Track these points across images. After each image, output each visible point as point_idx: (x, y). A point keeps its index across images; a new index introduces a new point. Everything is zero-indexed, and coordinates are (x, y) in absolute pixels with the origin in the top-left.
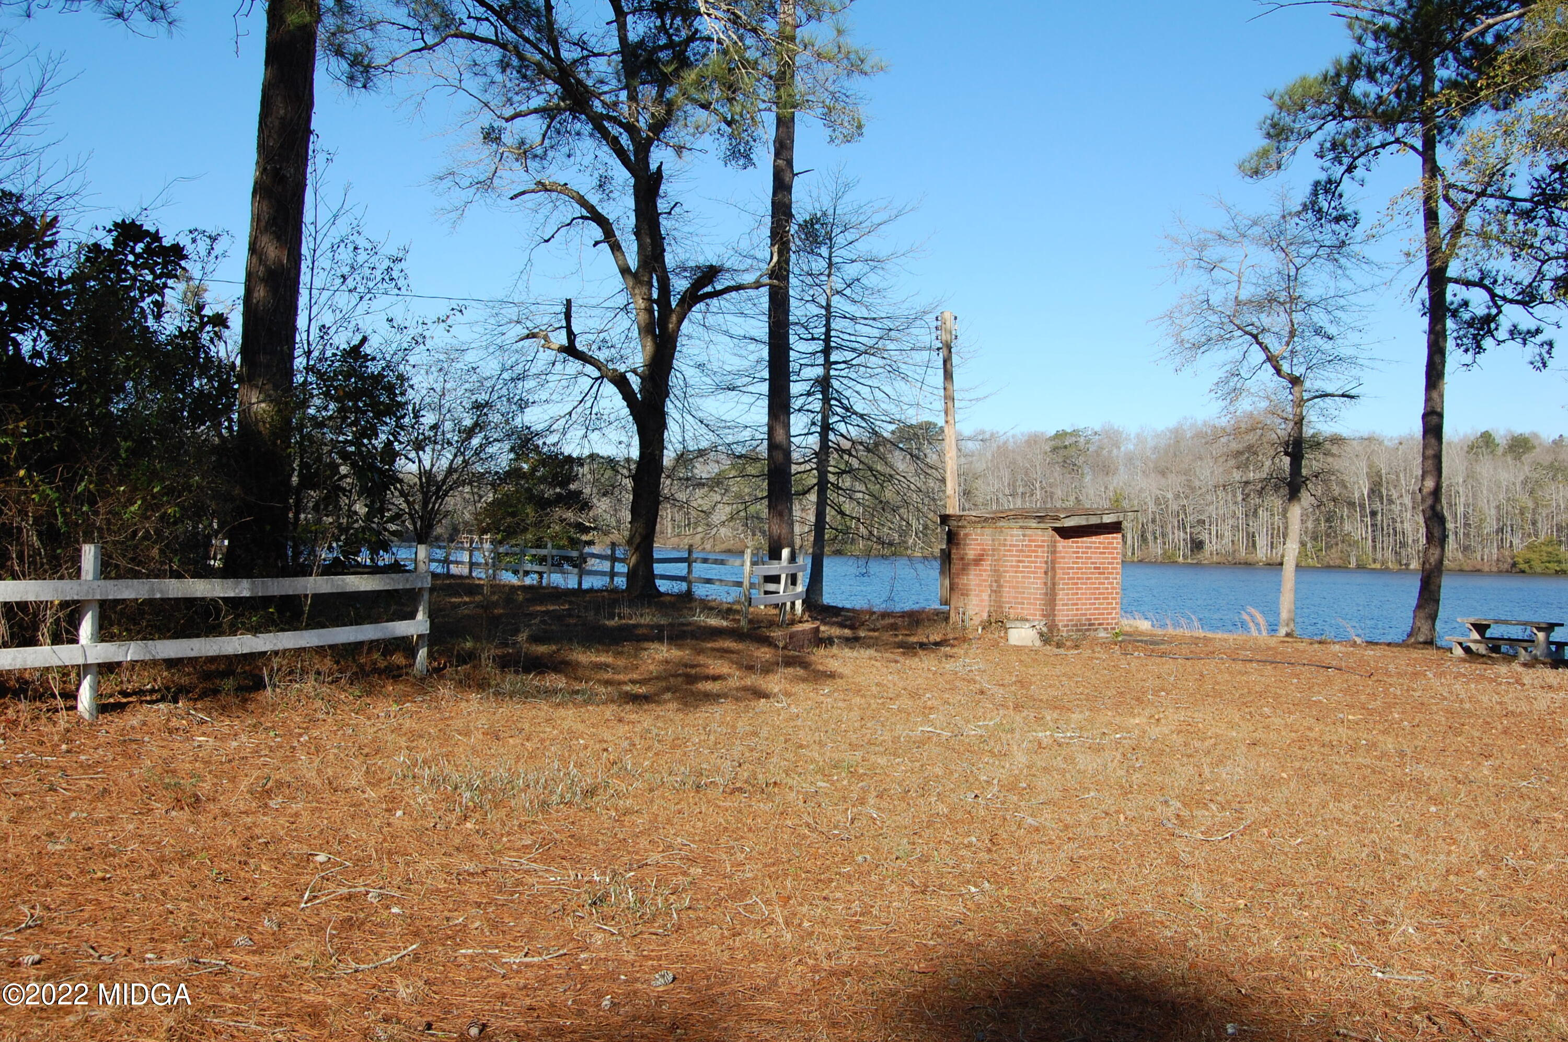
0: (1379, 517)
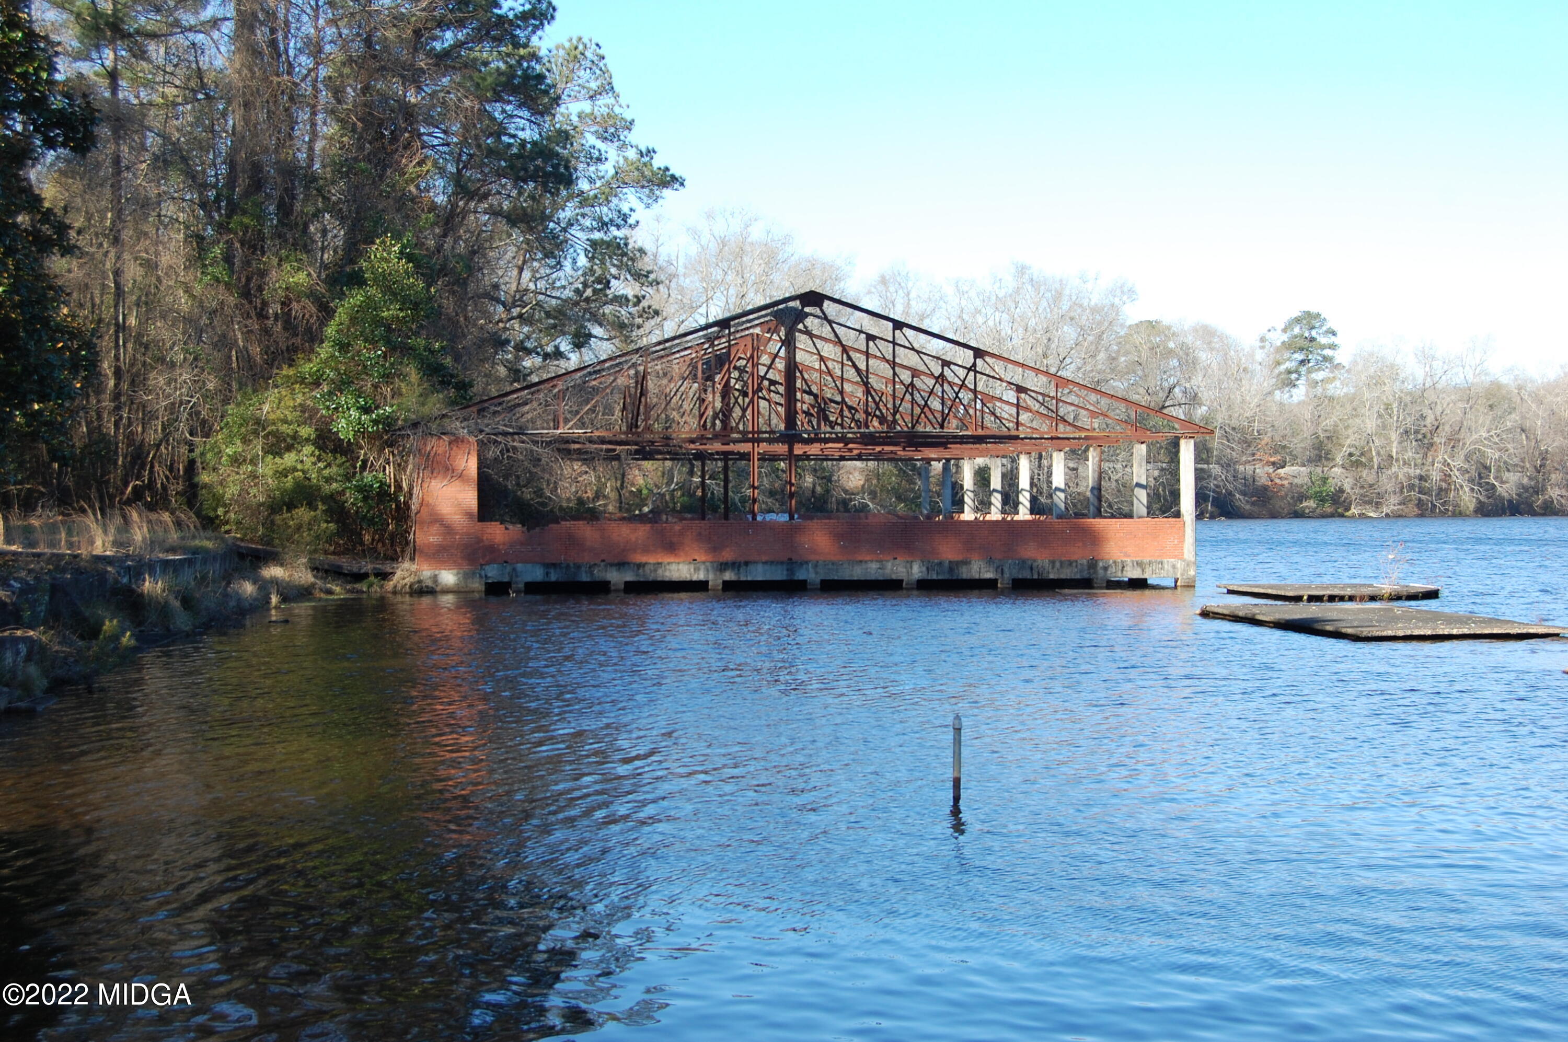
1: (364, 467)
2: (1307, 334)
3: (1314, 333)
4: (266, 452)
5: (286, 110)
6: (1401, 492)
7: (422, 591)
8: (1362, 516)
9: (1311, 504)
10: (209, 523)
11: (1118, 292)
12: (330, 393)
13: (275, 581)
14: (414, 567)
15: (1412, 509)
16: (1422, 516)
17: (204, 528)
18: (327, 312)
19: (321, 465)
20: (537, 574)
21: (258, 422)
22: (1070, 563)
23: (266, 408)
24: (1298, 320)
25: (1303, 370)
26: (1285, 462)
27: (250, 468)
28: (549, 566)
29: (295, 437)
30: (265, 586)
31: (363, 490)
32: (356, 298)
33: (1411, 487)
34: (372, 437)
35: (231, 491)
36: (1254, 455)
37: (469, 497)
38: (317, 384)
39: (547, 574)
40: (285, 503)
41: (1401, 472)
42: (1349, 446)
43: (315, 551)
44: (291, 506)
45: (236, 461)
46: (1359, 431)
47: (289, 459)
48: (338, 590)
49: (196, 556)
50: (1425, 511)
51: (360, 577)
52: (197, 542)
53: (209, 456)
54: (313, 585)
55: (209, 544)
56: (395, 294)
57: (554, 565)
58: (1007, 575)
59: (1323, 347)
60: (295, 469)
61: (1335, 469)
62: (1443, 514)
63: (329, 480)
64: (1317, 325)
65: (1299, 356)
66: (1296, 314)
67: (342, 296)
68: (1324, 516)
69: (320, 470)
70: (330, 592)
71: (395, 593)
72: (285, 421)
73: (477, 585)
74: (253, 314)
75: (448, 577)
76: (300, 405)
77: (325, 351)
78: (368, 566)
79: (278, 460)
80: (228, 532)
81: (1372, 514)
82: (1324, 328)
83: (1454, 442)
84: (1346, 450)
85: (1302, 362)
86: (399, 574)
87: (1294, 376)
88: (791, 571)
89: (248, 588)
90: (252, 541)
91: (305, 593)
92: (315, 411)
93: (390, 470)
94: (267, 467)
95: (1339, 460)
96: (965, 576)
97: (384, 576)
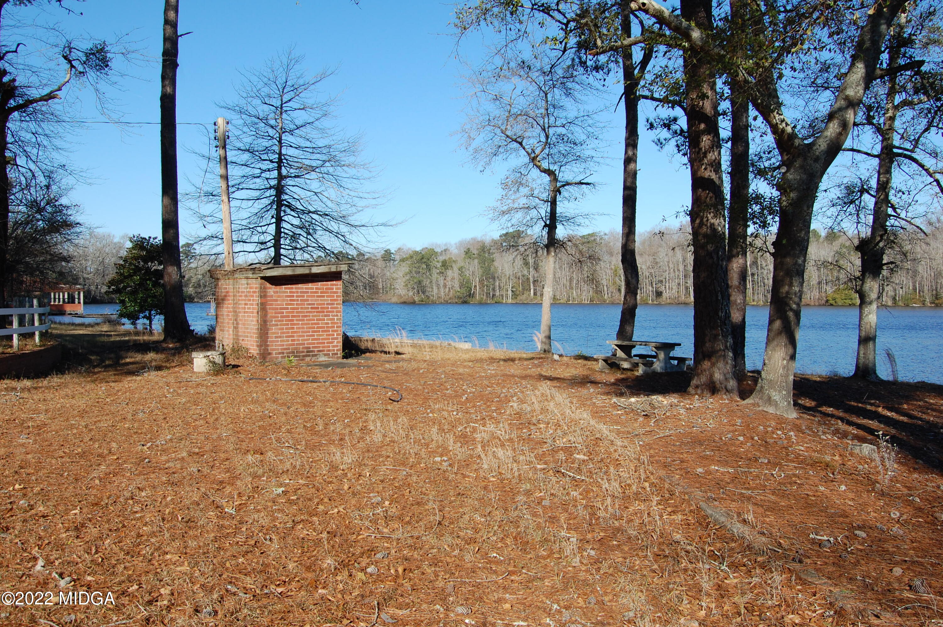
0: (756, 277)
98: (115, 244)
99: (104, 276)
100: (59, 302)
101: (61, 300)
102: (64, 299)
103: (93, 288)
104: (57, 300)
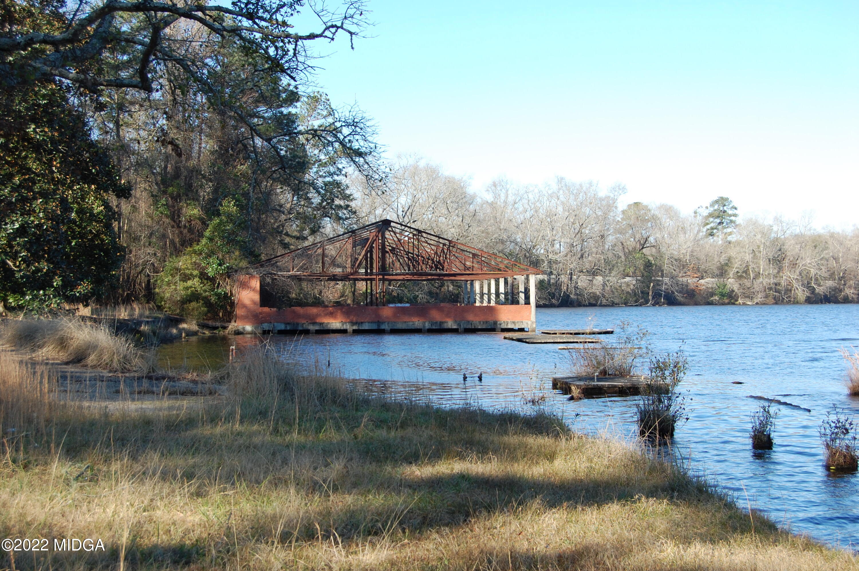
1: (218, 287)
2: (721, 209)
3: (725, 208)
4: (180, 281)
5: (190, 145)
6: (765, 291)
7: (238, 333)
8: (744, 304)
9: (716, 298)
10: (160, 308)
11: (617, 189)
12: (206, 258)
13: (184, 329)
14: (236, 324)
15: (771, 300)
16: (776, 303)
17: (158, 310)
18: (205, 225)
19: (202, 285)
20: (282, 327)
21: (177, 269)
22: (487, 322)
23: (180, 264)
24: (717, 202)
25: (720, 227)
26: (703, 277)
27: (174, 287)
28: (287, 324)
29: (191, 274)
30: (180, 331)
31: (218, 295)
32: (216, 221)
33: (770, 289)
34: (222, 275)
35: (168, 295)
36: (686, 273)
37: (257, 297)
38: (201, 254)
39: (286, 327)
40: (188, 300)
41: (765, 281)
42: (737, 268)
43: (199, 319)
44: (190, 301)
45: (169, 284)
46: (742, 260)
47: (190, 283)
48: (207, 333)
49: (156, 320)
50: (778, 301)
51: (216, 328)
52: (155, 315)
53: (159, 281)
54: (198, 331)
55: (160, 316)
56: (231, 220)
57: (289, 324)
58: (462, 327)
59: (730, 216)
60: (191, 287)
61: (729, 280)
62: (789, 303)
63: (205, 291)
64: (727, 204)
65: (718, 221)
66: (716, 198)
67: (211, 220)
68: (723, 304)
69: (201, 288)
70: (204, 333)
71: (229, 334)
72: (188, 269)
73: (259, 331)
74: (176, 226)
75: (249, 328)
76: (195, 262)
77: (204, 241)
78: (218, 324)
79: (185, 283)
80: (166, 311)
81: (749, 303)
82: (731, 206)
83: (794, 265)
84: (735, 270)
85: (720, 223)
86: (230, 327)
87: (715, 231)
88: (379, 326)
89: (175, 331)
90: (175, 315)
91: (195, 333)
92: (199, 265)
93: (228, 288)
94: (181, 286)
95: (731, 275)
96: (445, 327)
97: (225, 328)
98: (601, 200)
99: (582, 256)
100: (489, 301)
101: (493, 297)
102: (497, 294)
103: (564, 279)
104: (486, 297)
